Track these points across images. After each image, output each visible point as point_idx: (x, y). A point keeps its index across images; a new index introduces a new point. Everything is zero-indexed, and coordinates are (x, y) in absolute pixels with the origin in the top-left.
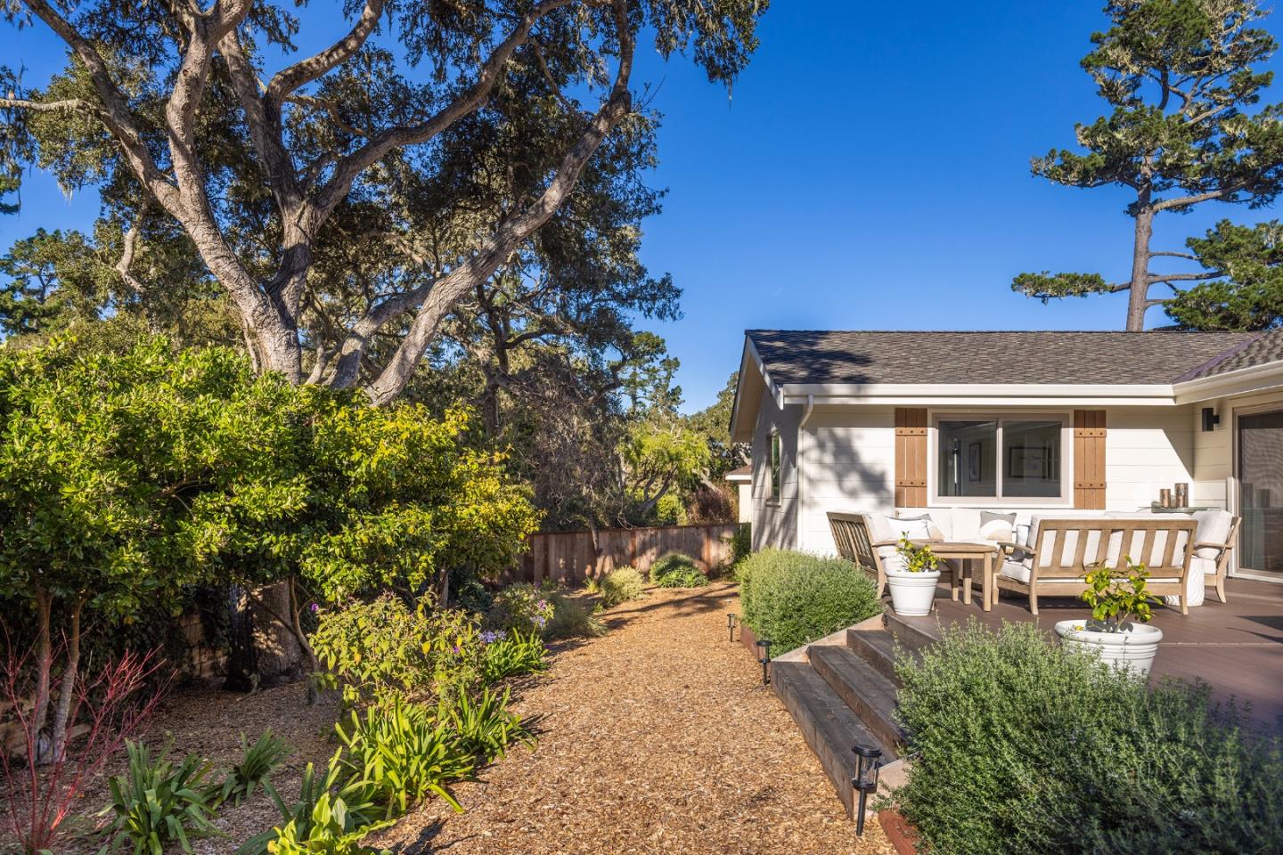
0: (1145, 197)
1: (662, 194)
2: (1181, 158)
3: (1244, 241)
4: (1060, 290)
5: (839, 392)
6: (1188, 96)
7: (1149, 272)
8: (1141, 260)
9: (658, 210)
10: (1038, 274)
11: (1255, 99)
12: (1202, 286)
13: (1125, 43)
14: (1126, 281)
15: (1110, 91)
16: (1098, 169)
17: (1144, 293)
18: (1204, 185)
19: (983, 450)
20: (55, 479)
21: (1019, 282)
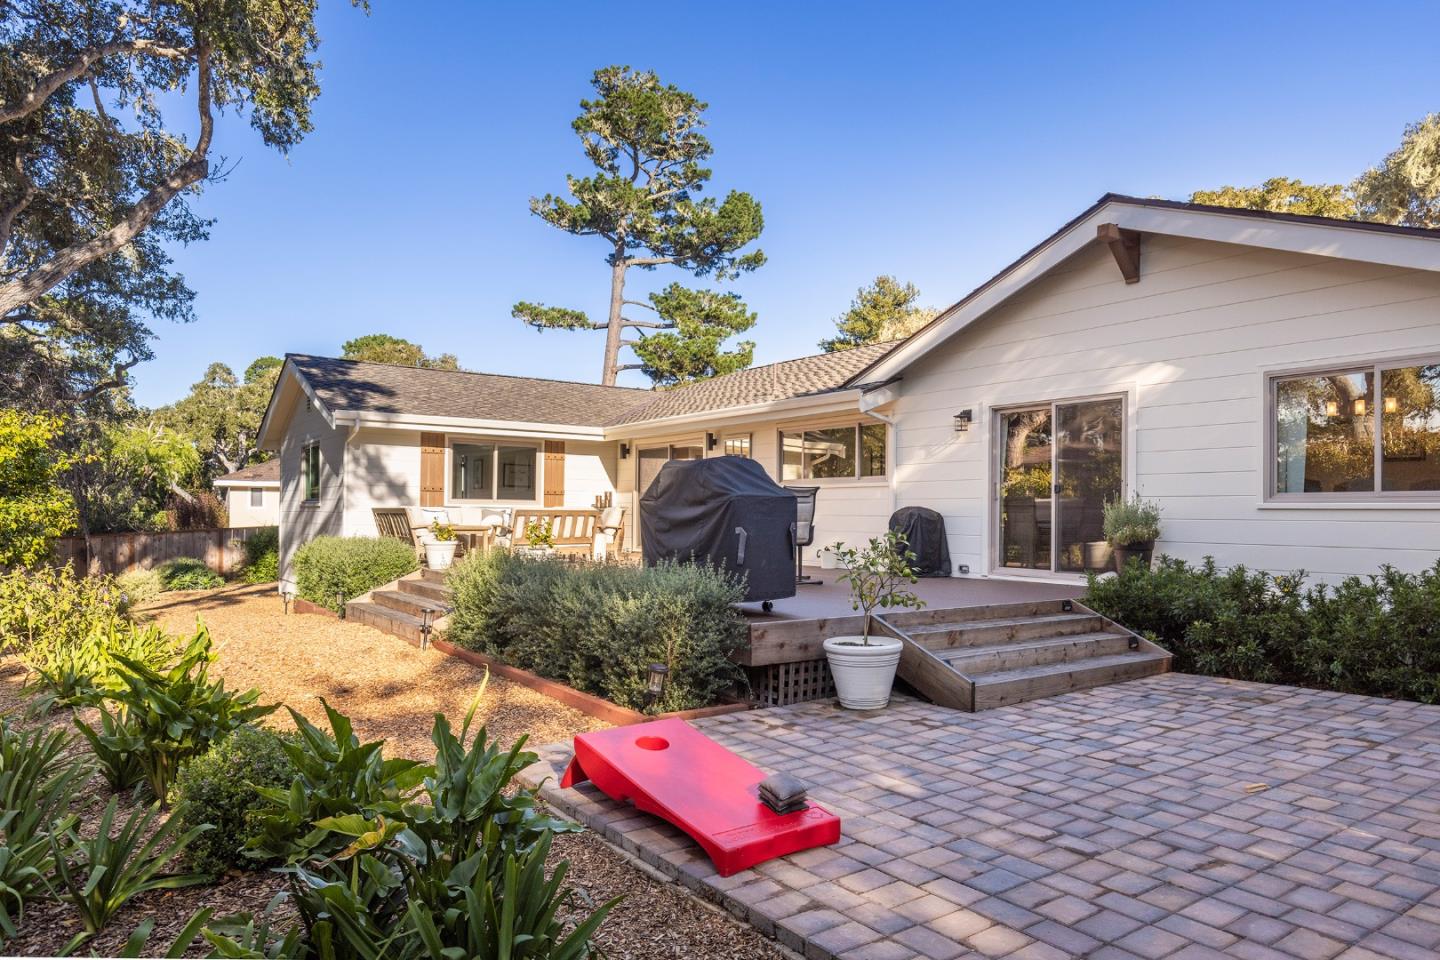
0: (621, 251)
1: (210, 224)
2: (646, 225)
3: (688, 303)
4: (552, 323)
5: (373, 419)
6: (652, 174)
7: (623, 316)
8: (616, 305)
9: (206, 236)
10: (535, 304)
11: (699, 187)
12: (659, 335)
13: (606, 118)
14: (606, 321)
15: (593, 153)
16: (584, 220)
17: (618, 334)
18: (664, 249)
19: (484, 463)
21: (519, 310)
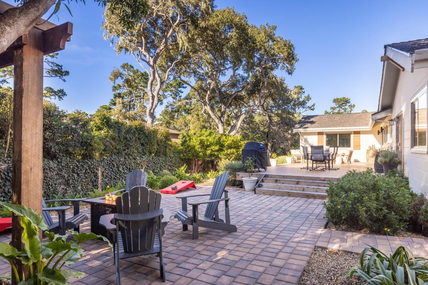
20: (195, 146)
